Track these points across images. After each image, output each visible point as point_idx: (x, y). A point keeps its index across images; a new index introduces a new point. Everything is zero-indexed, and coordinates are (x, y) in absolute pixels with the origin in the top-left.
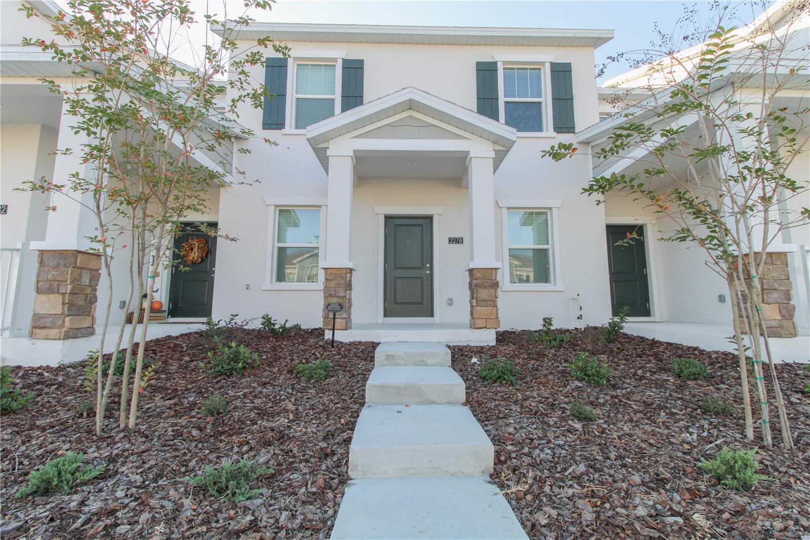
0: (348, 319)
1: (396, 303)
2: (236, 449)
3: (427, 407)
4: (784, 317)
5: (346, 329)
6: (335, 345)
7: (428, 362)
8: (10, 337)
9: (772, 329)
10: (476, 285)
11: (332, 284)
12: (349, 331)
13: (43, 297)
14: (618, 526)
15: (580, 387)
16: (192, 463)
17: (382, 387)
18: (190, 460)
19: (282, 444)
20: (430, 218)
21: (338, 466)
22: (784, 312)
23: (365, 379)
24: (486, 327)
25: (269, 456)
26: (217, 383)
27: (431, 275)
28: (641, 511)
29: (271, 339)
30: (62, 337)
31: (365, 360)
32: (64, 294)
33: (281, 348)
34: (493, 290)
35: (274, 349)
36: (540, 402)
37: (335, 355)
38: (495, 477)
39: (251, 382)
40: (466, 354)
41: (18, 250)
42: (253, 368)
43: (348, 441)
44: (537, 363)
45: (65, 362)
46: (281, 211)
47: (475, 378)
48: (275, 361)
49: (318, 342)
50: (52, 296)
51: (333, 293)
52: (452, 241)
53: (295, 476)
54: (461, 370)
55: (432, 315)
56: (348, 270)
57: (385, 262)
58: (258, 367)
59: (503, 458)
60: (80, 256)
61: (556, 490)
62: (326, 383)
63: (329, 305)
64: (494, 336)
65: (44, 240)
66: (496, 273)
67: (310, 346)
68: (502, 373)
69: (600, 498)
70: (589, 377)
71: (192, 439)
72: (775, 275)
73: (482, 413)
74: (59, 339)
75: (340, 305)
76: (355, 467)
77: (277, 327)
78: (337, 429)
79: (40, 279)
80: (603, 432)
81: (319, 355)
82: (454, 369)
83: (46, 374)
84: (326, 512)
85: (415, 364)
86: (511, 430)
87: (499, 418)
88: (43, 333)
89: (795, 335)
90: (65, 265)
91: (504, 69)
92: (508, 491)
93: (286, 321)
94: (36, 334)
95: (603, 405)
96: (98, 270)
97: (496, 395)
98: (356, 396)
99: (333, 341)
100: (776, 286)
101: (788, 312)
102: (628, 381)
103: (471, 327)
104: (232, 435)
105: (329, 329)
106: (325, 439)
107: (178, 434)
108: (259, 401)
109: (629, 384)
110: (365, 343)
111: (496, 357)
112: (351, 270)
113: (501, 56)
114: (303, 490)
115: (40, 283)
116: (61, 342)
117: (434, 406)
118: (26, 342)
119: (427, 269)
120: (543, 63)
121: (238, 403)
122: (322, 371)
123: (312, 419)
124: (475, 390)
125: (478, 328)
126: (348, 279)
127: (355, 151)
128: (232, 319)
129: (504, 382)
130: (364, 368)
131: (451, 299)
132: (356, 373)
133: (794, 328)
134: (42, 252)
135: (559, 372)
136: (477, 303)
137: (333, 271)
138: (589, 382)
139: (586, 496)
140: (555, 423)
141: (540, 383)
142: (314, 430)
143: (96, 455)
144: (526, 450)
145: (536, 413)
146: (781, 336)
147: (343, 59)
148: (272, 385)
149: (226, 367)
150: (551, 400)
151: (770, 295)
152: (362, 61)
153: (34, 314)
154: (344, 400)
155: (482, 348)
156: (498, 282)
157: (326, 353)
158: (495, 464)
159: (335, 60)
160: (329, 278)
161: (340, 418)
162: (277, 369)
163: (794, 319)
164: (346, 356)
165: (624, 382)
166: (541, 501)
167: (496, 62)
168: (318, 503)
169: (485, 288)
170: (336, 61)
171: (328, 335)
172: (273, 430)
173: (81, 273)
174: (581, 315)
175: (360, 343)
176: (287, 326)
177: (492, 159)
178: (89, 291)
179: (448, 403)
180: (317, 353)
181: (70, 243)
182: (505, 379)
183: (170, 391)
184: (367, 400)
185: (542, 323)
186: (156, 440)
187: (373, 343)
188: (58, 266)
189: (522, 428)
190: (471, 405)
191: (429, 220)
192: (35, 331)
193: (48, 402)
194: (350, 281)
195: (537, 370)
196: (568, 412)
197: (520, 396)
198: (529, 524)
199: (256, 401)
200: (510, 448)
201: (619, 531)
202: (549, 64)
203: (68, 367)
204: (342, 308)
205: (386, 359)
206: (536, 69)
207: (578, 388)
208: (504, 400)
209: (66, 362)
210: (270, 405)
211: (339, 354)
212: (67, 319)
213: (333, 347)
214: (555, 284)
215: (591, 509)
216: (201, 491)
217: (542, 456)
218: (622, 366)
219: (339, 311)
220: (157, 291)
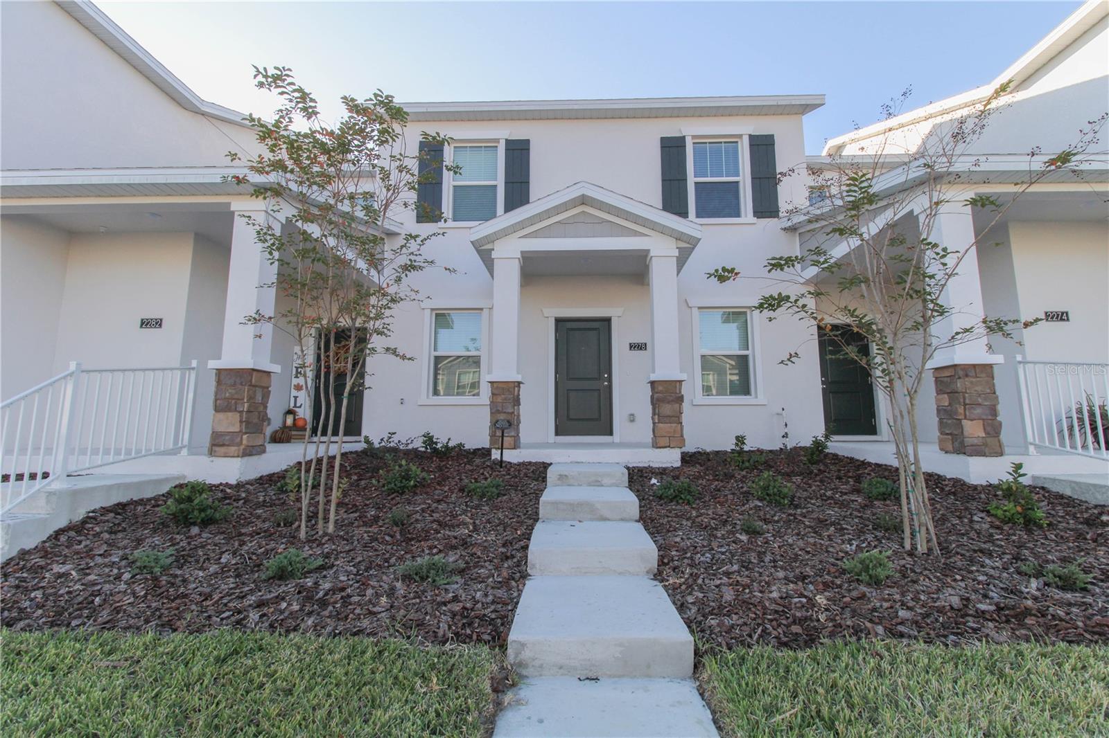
0: (517, 438)
1: (569, 419)
2: (427, 552)
3: (601, 524)
4: (989, 434)
5: (514, 448)
6: (504, 465)
7: (603, 482)
8: (188, 455)
9: (974, 448)
10: (658, 400)
11: (499, 399)
12: (518, 450)
13: (221, 416)
14: (751, 604)
15: (760, 506)
16: (393, 560)
17: (555, 504)
18: (390, 558)
19: (466, 548)
20: (608, 321)
21: (518, 566)
22: (989, 429)
23: (537, 498)
24: (669, 447)
25: (457, 556)
26: (392, 499)
27: (610, 386)
28: (775, 595)
29: (435, 458)
30: (241, 454)
31: (537, 480)
32: (241, 412)
33: (447, 468)
34: (678, 405)
35: (440, 469)
36: (713, 519)
37: (504, 475)
38: (658, 576)
39: (425, 499)
40: (645, 475)
41: (193, 369)
42: (424, 486)
43: (526, 548)
44: (722, 484)
45: (242, 480)
46: (437, 315)
47: (651, 498)
48: (444, 480)
49: (484, 463)
50: (230, 414)
51: (500, 409)
52: (633, 347)
53: (482, 571)
54: (638, 491)
55: (611, 433)
56: (516, 384)
57: (556, 373)
58: (429, 486)
59: (666, 561)
60: (255, 373)
61: (707, 581)
62: (498, 501)
63: (497, 421)
64: (679, 456)
65: (220, 358)
66: (681, 385)
67: (478, 466)
68: (679, 492)
69: (743, 586)
70: (773, 498)
71: (387, 543)
72: (979, 388)
73: (654, 527)
74: (238, 456)
75: (508, 422)
76: (534, 565)
77: (439, 446)
78: (514, 538)
79: (218, 397)
80: (766, 543)
81: (488, 475)
82: (630, 489)
83: (228, 491)
84: (512, 594)
85: (589, 485)
86: (678, 539)
87: (669, 531)
88: (222, 450)
89: (1001, 454)
90: (241, 384)
91: (694, 143)
92: (667, 584)
93: (449, 439)
94: (215, 451)
95: (778, 522)
96: (268, 388)
97: (670, 512)
98: (530, 512)
99: (502, 461)
100: (980, 400)
101: (993, 428)
102: (813, 501)
103: (653, 447)
104: (420, 541)
105: (496, 449)
106: (504, 545)
107: (374, 539)
108: (438, 515)
109: (814, 504)
110: (536, 463)
111: (678, 478)
112: (519, 383)
113: (690, 129)
114: (491, 579)
115: (218, 402)
116: (239, 459)
117: (608, 522)
118: (205, 460)
119: (605, 379)
120: (740, 136)
121: (418, 516)
122: (494, 490)
123: (490, 531)
124: (650, 508)
125: (660, 448)
126: (516, 393)
127: (522, 252)
128: (390, 438)
129: (681, 501)
130: (536, 488)
131: (633, 415)
132: (528, 493)
133: (1000, 446)
134: (219, 372)
135: (742, 493)
136: (659, 420)
137: (500, 385)
138: (770, 502)
139: (731, 585)
140: (723, 535)
141: (719, 502)
142: (494, 539)
143: (311, 552)
144: (689, 555)
145: (706, 527)
146: (984, 455)
147: (506, 140)
148: (445, 502)
149: (399, 485)
150: (724, 517)
151: (973, 411)
152: (528, 142)
153: (213, 432)
154: (519, 516)
155: (665, 469)
156: (682, 396)
157: (494, 473)
158: (658, 566)
159: (497, 141)
160: (496, 392)
161: (516, 530)
162: (447, 487)
163: (1001, 436)
164: (516, 477)
165: (808, 502)
166: (693, 589)
167: (684, 137)
168: (504, 589)
169: (669, 402)
170: (499, 142)
171: (495, 455)
172: (456, 538)
173: (255, 391)
174: (786, 433)
175: (530, 463)
176: (450, 445)
177: (675, 258)
178: (261, 409)
179: (622, 520)
180: (485, 473)
181: (246, 362)
182: (681, 498)
183: (350, 506)
184: (540, 516)
185: (735, 441)
186: (356, 542)
187: (543, 463)
188: (235, 384)
189: (689, 539)
190: (645, 522)
191: (606, 323)
192: (215, 448)
193: (242, 514)
194: (519, 395)
195: (719, 490)
196: (738, 527)
197: (694, 513)
198: (679, 603)
199: (434, 515)
200: (674, 553)
201: (751, 606)
202: (748, 136)
203: (246, 484)
204: (510, 425)
205: (559, 479)
206: (732, 143)
207: (756, 506)
208: (677, 516)
209: (244, 479)
210: (449, 518)
211: (509, 474)
212: (245, 437)
213: (501, 467)
214: (756, 397)
215: (732, 593)
216: (407, 578)
217: (702, 559)
218: (814, 488)
219: (507, 428)
220: (300, 407)
